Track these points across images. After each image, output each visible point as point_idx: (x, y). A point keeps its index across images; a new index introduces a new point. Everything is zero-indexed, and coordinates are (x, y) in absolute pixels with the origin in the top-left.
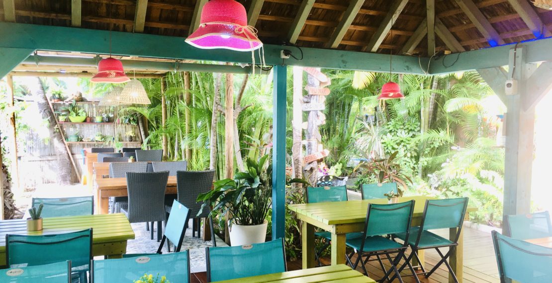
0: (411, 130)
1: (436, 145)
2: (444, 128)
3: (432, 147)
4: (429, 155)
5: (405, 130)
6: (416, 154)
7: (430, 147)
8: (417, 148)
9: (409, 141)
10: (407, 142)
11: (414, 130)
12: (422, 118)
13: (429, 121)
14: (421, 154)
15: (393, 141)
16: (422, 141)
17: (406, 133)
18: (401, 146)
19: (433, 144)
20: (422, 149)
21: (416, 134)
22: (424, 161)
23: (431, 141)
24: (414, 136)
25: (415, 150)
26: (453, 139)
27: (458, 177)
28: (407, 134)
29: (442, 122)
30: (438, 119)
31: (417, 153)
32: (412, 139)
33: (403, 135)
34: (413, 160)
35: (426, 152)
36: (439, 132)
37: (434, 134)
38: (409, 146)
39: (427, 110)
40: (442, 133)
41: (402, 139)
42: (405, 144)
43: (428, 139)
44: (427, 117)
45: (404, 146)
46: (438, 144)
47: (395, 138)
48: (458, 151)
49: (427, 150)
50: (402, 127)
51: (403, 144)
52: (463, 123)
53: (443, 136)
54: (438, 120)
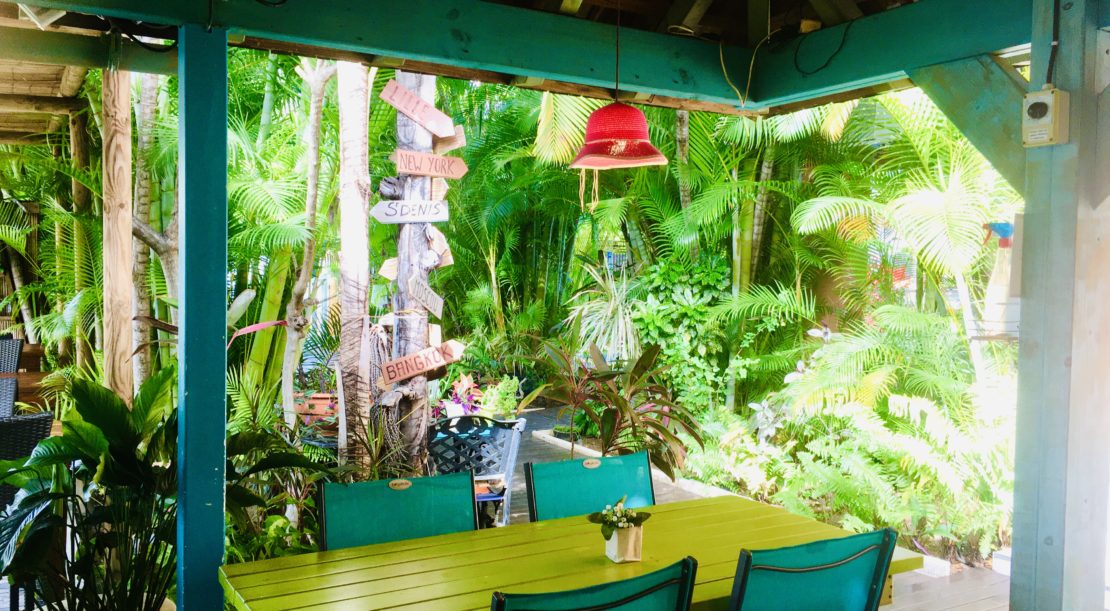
0: (708, 287)
1: (771, 324)
2: (789, 282)
3: (760, 329)
4: (751, 350)
5: (692, 286)
6: (720, 348)
7: (755, 330)
8: (722, 334)
9: (701, 313)
10: (698, 317)
11: (715, 288)
12: (736, 258)
13: (752, 265)
14: (734, 347)
15: (661, 315)
16: (735, 314)
17: (693, 295)
18: (681, 329)
19: (761, 322)
20: (736, 336)
21: (721, 298)
22: (738, 367)
23: (758, 314)
24: (714, 302)
25: (719, 339)
26: (813, 310)
27: (826, 412)
28: (698, 296)
29: (783, 267)
30: (773, 260)
31: (724, 345)
32: (709, 309)
33: (687, 299)
34: (714, 362)
35: (746, 344)
36: (778, 292)
37: (764, 296)
38: (701, 329)
39: (747, 237)
40: (784, 294)
41: (684, 310)
42: (693, 323)
43: (751, 307)
44: (747, 254)
45: (689, 327)
46: (775, 322)
47: (668, 307)
48: (824, 342)
49: (749, 339)
50: (684, 278)
51: (686, 322)
52: (837, 268)
53: (788, 301)
54: (775, 265)
